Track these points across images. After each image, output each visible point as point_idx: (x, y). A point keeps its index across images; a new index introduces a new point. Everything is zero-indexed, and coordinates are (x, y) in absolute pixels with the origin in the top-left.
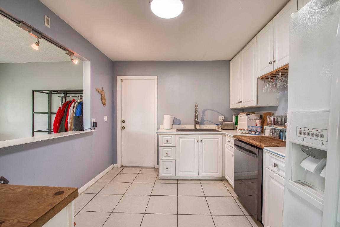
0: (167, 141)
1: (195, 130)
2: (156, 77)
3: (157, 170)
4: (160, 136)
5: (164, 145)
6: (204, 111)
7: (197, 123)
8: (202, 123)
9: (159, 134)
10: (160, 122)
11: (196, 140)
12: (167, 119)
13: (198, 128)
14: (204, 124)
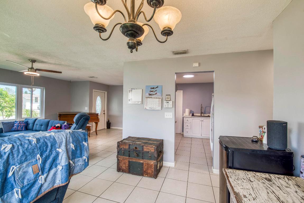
0: (187, 120)
1: (201, 116)
2: (182, 91)
3: (183, 135)
4: (184, 118)
5: (186, 122)
6: (206, 107)
7: (202, 113)
8: (205, 113)
9: (183, 118)
10: (184, 112)
11: (200, 120)
12: (187, 111)
13: (202, 115)
14: (206, 114)
